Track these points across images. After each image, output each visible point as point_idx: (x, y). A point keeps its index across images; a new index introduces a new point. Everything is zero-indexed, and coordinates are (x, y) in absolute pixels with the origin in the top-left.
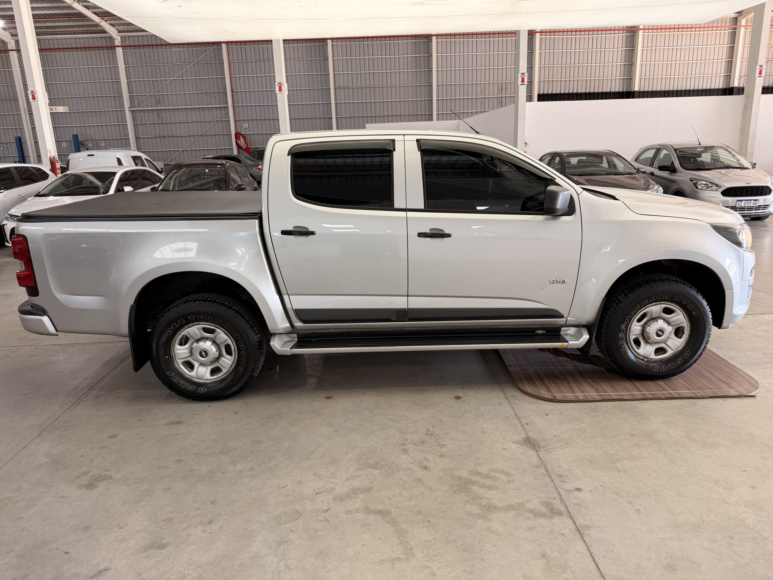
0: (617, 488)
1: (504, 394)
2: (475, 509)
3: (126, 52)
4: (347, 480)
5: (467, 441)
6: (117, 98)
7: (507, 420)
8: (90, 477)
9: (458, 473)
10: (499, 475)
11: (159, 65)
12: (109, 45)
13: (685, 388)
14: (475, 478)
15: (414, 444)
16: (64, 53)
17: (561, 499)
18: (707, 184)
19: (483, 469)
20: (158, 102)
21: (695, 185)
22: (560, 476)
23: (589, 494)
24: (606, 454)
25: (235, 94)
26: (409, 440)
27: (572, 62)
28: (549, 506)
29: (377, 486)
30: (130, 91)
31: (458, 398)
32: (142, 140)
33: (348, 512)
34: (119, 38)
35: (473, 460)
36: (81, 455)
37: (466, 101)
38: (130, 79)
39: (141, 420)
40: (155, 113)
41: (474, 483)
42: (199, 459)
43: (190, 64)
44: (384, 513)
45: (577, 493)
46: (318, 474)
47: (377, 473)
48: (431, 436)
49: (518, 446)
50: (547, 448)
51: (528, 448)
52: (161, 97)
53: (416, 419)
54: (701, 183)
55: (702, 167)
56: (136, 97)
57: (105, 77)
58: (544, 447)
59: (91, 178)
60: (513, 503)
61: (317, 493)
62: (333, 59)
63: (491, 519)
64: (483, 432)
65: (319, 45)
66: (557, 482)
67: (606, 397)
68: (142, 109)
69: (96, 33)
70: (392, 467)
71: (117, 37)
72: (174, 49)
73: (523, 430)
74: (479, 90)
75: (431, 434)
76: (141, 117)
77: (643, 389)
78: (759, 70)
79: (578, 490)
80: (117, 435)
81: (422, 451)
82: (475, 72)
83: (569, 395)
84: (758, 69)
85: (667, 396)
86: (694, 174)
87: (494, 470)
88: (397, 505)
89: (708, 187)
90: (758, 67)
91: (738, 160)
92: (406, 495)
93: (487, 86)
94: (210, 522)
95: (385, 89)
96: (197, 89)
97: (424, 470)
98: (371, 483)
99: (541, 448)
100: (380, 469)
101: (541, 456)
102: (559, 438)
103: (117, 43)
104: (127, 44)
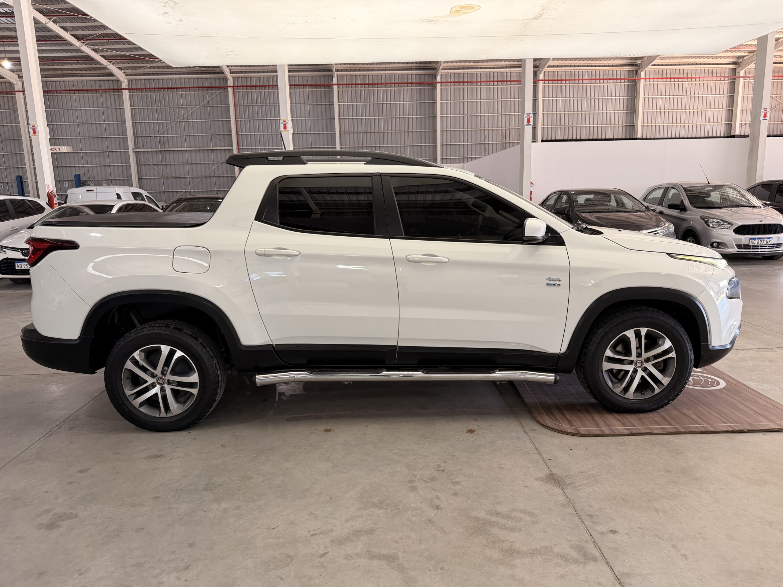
0: (657, 530)
1: (522, 427)
2: (496, 554)
3: (133, 94)
4: (347, 521)
5: (483, 478)
6: (122, 140)
7: (527, 455)
8: (52, 515)
9: (474, 514)
10: (521, 515)
11: (165, 107)
12: (116, 88)
13: (720, 422)
14: (494, 519)
15: (424, 481)
16: (70, 95)
17: (595, 542)
18: (718, 222)
19: (503, 509)
20: (162, 144)
21: (706, 223)
22: (591, 516)
23: (626, 536)
24: (641, 492)
25: (240, 137)
26: (417, 476)
27: (575, 109)
28: (580, 550)
29: (381, 528)
30: (135, 133)
31: (471, 431)
32: (145, 181)
33: (348, 557)
34: (126, 81)
35: (490, 499)
36: (45, 491)
37: (470, 147)
38: (135, 121)
39: (117, 454)
40: (159, 155)
41: (493, 524)
42: (179, 496)
43: (196, 107)
44: (389, 559)
45: (611, 535)
46: (313, 514)
47: (382, 513)
48: (443, 473)
49: (541, 483)
50: (574, 485)
51: (552, 485)
52: (166, 139)
53: (425, 453)
54: (712, 221)
55: (711, 206)
56: (141, 138)
57: (111, 119)
58: (570, 484)
59: (87, 210)
60: (538, 547)
61: (313, 535)
62: (339, 104)
63: (515, 566)
64: (501, 468)
65: (325, 90)
66: (588, 523)
67: (634, 431)
68: (146, 150)
69: (103, 76)
70: (399, 507)
71: (124, 80)
72: (181, 92)
73: (546, 466)
74: (483, 136)
75: (442, 470)
76: (144, 158)
77: (675, 423)
78: (763, 114)
79: (613, 532)
80: (89, 469)
81: (433, 489)
82: (478, 118)
83: (594, 429)
84: (763, 112)
85: (702, 430)
86: (705, 212)
87: (516, 510)
88: (405, 549)
89: (720, 225)
90: (762, 110)
91: (748, 200)
92: (415, 538)
93: (491, 132)
94: (187, 568)
95: (390, 134)
97: (436, 510)
98: (375, 524)
99: (567, 485)
100: (384, 509)
101: (567, 494)
102: (586, 475)
103: (124, 85)
104: (134, 86)
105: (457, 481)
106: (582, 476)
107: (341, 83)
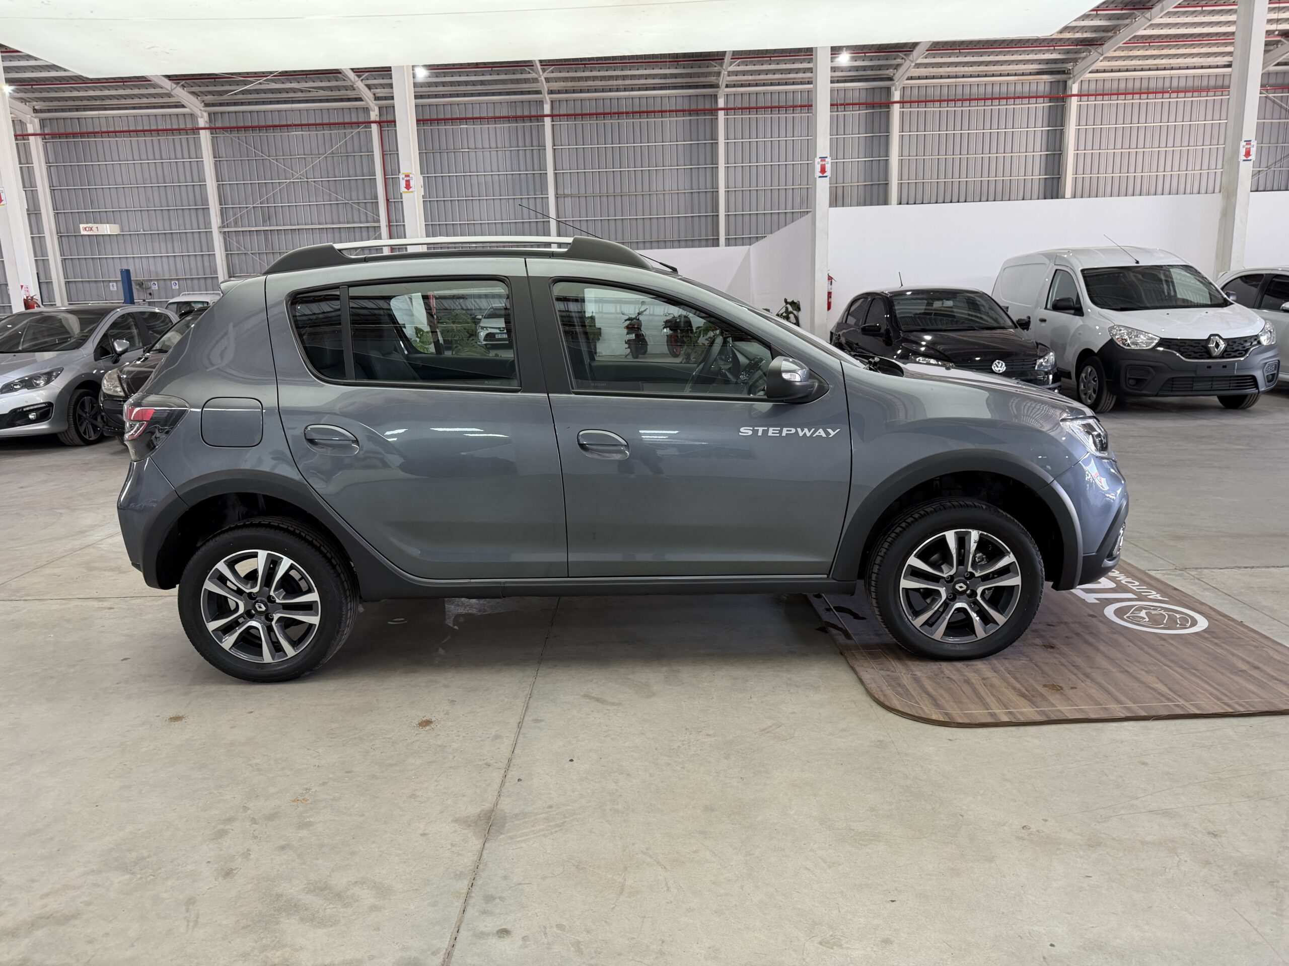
0: (588, 932)
1: (524, 715)
3: (216, 137)
4: (45, 896)
5: (363, 815)
6: (200, 213)
7: (483, 771)
9: (282, 887)
10: (364, 893)
11: (271, 158)
12: (189, 126)
14: (310, 900)
15: (252, 820)
16: (117, 139)
17: (449, 955)
20: (267, 219)
22: (489, 899)
23: (520, 943)
24: (624, 851)
25: (393, 205)
26: (249, 812)
27: (957, 151)
29: (91, 912)
30: (221, 201)
31: (427, 723)
34: (206, 115)
35: (338, 859)
38: (222, 181)
40: (262, 237)
41: (297, 910)
43: (319, 157)
45: (493, 941)
47: (119, 882)
48: (300, 805)
49: (457, 827)
50: (514, 834)
51: (474, 832)
52: (272, 210)
56: (231, 210)
57: (182, 179)
58: (507, 831)
62: (554, 149)
64: (413, 796)
65: (531, 125)
66: (470, 912)
68: (240, 229)
69: (169, 107)
70: (162, 870)
71: (202, 115)
72: (294, 133)
73: (496, 793)
75: (303, 800)
76: (238, 242)
78: (1244, 150)
79: (504, 933)
82: (790, 168)
84: (1244, 147)
87: (364, 882)
90: (1243, 144)
92: (132, 935)
95: (640, 199)
96: (331, 198)
97: (220, 879)
98: (88, 904)
99: (502, 834)
100: (133, 874)
101: (485, 852)
102: (555, 813)
103: (202, 123)
104: (219, 124)
105: (310, 822)
106: (544, 815)
107: (556, 112)
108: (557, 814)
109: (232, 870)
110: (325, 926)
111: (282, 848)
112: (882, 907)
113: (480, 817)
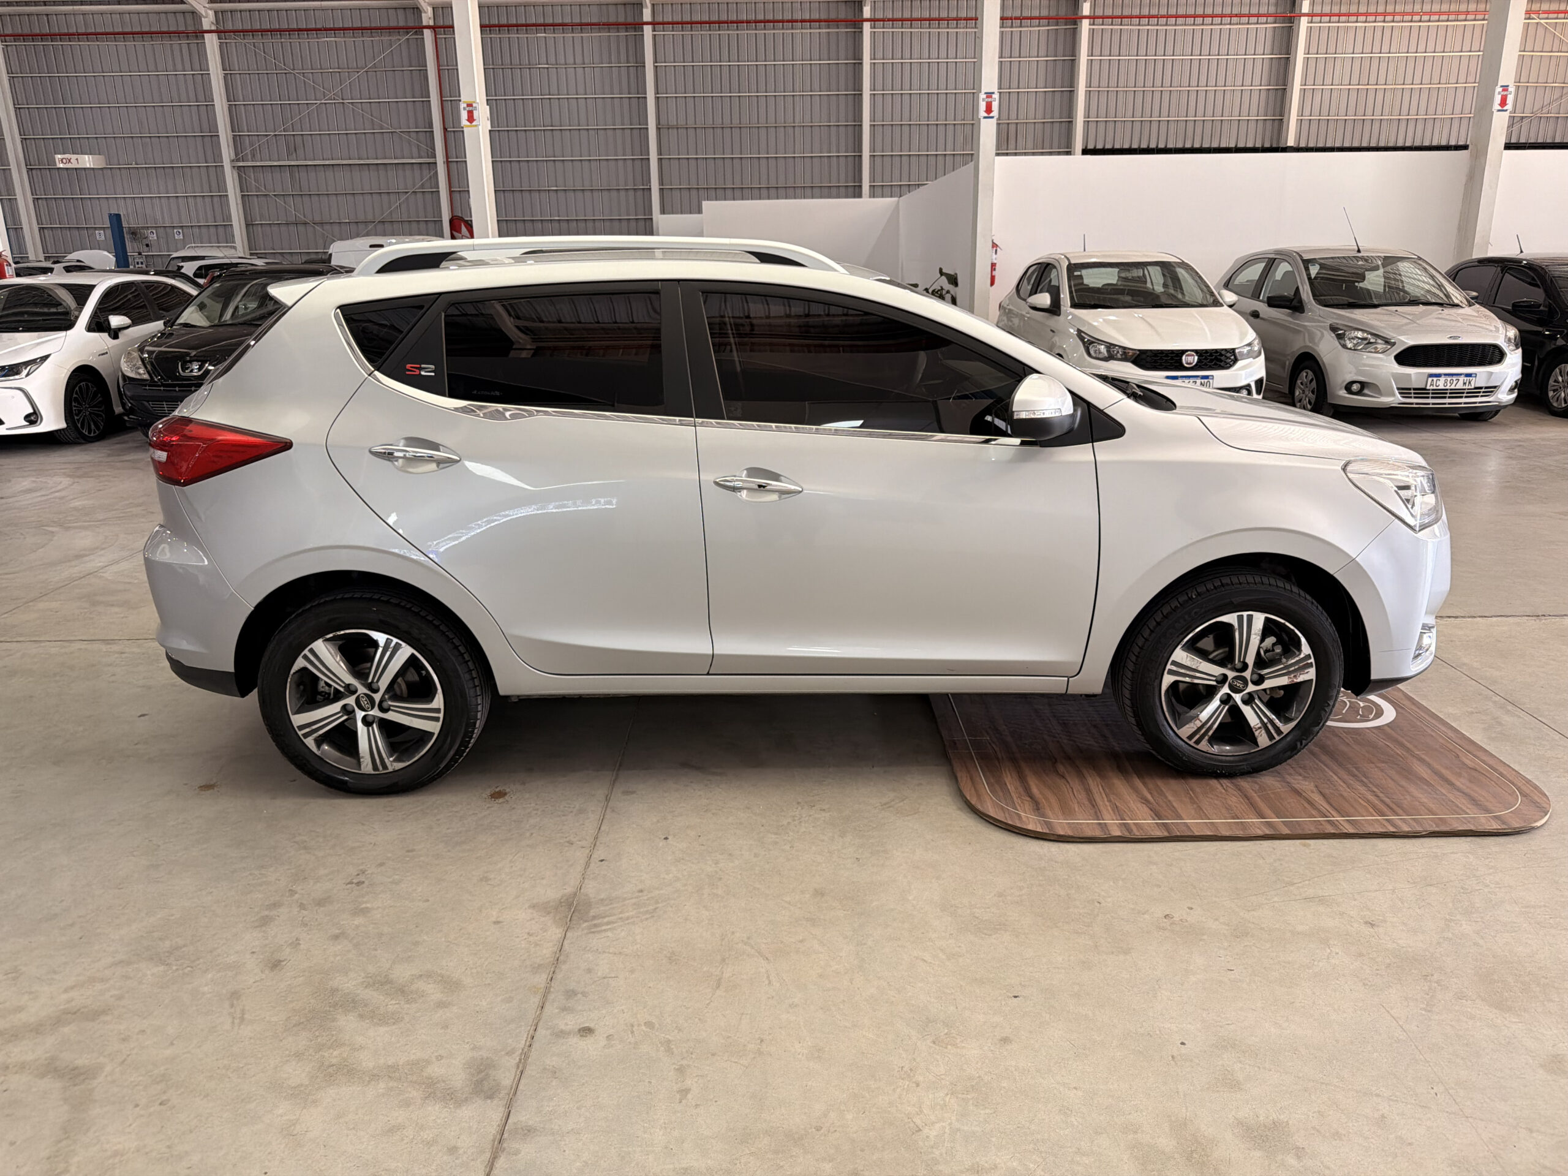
0: (679, 1031)
2: (300, 1074)
3: (226, 43)
4: (69, 989)
5: (428, 901)
6: (208, 141)
7: (566, 850)
9: (337, 981)
10: (430, 988)
11: (295, 72)
12: (191, 28)
14: (366, 994)
15: (301, 905)
16: (98, 43)
17: (525, 1056)
18: (1366, 339)
19: (403, 973)
20: (293, 150)
22: (571, 994)
24: (723, 940)
25: (451, 137)
26: (297, 896)
27: (1158, 82)
28: (481, 1072)
29: (123, 1007)
30: (234, 126)
31: (498, 795)
32: (260, 230)
34: (211, 13)
35: (399, 950)
38: (234, 101)
40: (287, 174)
41: (355, 1006)
43: (358, 72)
44: (79, 1077)
45: (574, 1040)
46: (17, 971)
47: (153, 975)
48: (355, 888)
49: (535, 914)
50: (598, 922)
51: (554, 920)
52: (299, 140)
53: (359, 843)
55: (1359, 301)
56: (247, 138)
57: (184, 96)
58: (594, 918)
60: (402, 1062)
62: (657, 67)
63: (316, 1102)
64: (485, 879)
65: (626, 36)
66: (551, 1010)
68: (258, 164)
69: (164, 2)
70: (200, 961)
71: (207, 13)
72: (325, 39)
73: (580, 875)
75: (358, 883)
76: (256, 181)
78: (1500, 96)
79: (586, 1031)
81: (302, 924)
82: (951, 99)
84: (1499, 93)
86: (1342, 315)
87: (428, 976)
88: (128, 1055)
89: (1368, 344)
90: (1499, 89)
91: (1440, 289)
92: (171, 1032)
95: (763, 132)
96: (373, 125)
97: (267, 972)
98: (120, 998)
99: (586, 921)
100: (167, 965)
101: (566, 942)
102: (645, 898)
103: (208, 22)
104: (229, 26)
105: (367, 908)
106: (634, 901)
107: (659, 19)
108: (647, 900)
109: (281, 961)
110: (387, 1023)
111: (336, 937)
112: (1003, 1003)
113: (561, 903)
